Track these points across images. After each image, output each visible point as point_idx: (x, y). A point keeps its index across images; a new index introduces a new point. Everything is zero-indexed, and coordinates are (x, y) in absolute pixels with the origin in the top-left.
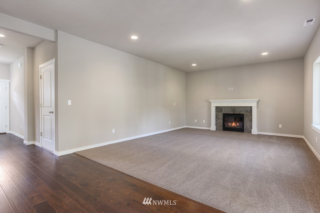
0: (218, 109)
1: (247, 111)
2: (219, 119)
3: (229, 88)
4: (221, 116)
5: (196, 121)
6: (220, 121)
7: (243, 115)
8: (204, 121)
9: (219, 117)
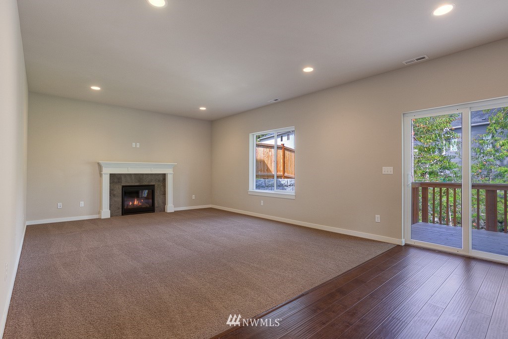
0: (114, 178)
1: (159, 181)
2: (114, 195)
3: (134, 144)
4: (119, 191)
5: (60, 205)
6: (116, 199)
7: (154, 186)
8: (82, 204)
9: (115, 193)
